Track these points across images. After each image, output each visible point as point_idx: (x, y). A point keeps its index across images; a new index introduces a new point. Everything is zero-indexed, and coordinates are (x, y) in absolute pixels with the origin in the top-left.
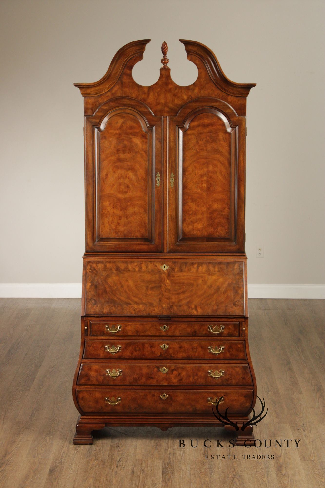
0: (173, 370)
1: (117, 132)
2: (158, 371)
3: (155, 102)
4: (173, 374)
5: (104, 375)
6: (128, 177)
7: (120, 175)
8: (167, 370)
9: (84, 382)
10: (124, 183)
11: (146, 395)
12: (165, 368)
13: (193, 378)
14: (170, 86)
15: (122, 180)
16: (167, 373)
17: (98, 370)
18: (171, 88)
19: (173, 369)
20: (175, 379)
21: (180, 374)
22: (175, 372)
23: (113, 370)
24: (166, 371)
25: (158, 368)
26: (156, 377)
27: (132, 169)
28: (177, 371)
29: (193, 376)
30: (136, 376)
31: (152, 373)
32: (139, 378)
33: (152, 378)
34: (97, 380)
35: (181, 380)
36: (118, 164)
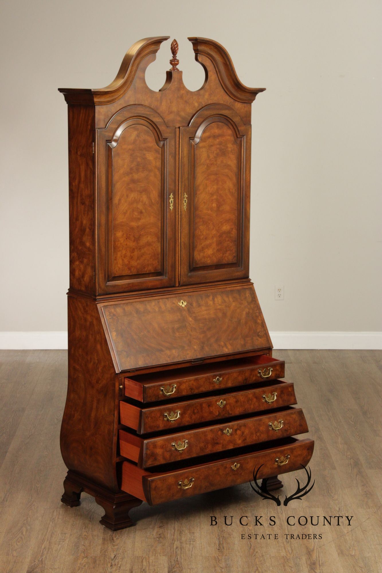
0: (236, 430)
1: (131, 147)
2: (222, 434)
3: (167, 111)
4: (237, 434)
5: (170, 450)
6: (141, 200)
7: (133, 199)
8: (231, 431)
9: (150, 463)
10: (138, 208)
11: (218, 469)
12: (229, 430)
13: (256, 435)
14: (182, 92)
15: (135, 205)
16: (231, 434)
17: (163, 445)
18: (183, 94)
19: (236, 428)
20: (239, 439)
21: (243, 433)
22: (239, 432)
23: (178, 442)
24: (231, 433)
25: (222, 430)
26: (221, 441)
27: (145, 191)
28: (240, 430)
29: (256, 433)
30: (202, 445)
31: (217, 438)
32: (205, 446)
33: (217, 443)
34: (164, 458)
35: (245, 439)
36: (131, 186)
